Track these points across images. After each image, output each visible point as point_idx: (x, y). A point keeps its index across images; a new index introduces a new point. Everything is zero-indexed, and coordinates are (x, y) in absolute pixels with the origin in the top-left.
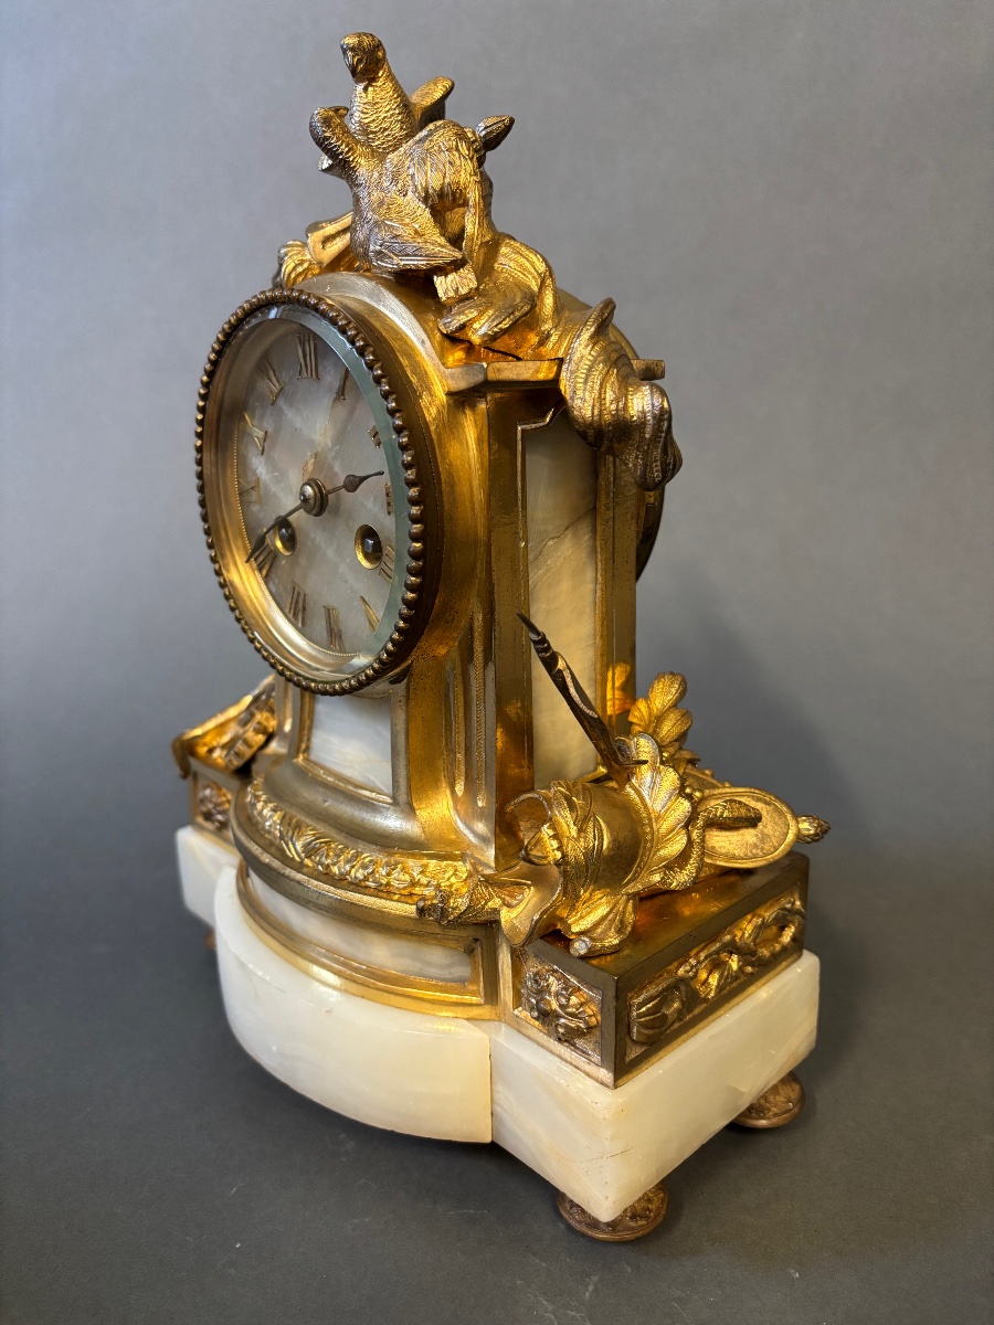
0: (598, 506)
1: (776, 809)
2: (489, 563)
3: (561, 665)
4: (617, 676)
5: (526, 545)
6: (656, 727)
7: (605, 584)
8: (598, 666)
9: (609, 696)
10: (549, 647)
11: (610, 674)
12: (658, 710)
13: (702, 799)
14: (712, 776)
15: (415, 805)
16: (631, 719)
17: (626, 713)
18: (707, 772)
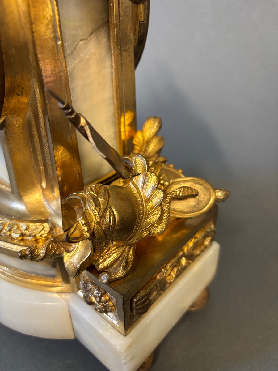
0: (110, 20)
1: (205, 188)
2: (36, 55)
3: (83, 122)
4: (127, 118)
5: (62, 43)
6: (146, 147)
7: (117, 69)
8: (116, 115)
9: (122, 130)
10: (73, 112)
11: (122, 119)
12: (147, 138)
13: (168, 186)
14: (174, 168)
15: (21, 194)
16: (134, 142)
17: (131, 138)
18: (171, 166)
